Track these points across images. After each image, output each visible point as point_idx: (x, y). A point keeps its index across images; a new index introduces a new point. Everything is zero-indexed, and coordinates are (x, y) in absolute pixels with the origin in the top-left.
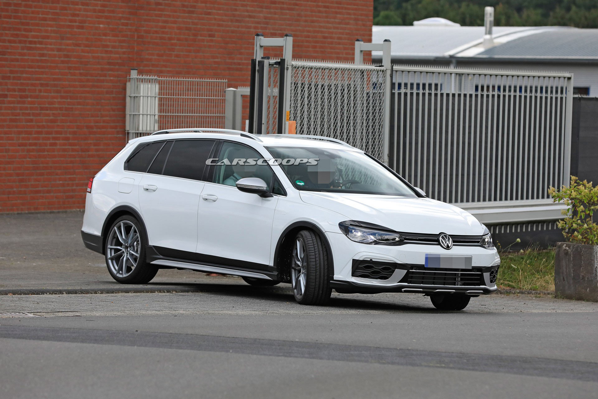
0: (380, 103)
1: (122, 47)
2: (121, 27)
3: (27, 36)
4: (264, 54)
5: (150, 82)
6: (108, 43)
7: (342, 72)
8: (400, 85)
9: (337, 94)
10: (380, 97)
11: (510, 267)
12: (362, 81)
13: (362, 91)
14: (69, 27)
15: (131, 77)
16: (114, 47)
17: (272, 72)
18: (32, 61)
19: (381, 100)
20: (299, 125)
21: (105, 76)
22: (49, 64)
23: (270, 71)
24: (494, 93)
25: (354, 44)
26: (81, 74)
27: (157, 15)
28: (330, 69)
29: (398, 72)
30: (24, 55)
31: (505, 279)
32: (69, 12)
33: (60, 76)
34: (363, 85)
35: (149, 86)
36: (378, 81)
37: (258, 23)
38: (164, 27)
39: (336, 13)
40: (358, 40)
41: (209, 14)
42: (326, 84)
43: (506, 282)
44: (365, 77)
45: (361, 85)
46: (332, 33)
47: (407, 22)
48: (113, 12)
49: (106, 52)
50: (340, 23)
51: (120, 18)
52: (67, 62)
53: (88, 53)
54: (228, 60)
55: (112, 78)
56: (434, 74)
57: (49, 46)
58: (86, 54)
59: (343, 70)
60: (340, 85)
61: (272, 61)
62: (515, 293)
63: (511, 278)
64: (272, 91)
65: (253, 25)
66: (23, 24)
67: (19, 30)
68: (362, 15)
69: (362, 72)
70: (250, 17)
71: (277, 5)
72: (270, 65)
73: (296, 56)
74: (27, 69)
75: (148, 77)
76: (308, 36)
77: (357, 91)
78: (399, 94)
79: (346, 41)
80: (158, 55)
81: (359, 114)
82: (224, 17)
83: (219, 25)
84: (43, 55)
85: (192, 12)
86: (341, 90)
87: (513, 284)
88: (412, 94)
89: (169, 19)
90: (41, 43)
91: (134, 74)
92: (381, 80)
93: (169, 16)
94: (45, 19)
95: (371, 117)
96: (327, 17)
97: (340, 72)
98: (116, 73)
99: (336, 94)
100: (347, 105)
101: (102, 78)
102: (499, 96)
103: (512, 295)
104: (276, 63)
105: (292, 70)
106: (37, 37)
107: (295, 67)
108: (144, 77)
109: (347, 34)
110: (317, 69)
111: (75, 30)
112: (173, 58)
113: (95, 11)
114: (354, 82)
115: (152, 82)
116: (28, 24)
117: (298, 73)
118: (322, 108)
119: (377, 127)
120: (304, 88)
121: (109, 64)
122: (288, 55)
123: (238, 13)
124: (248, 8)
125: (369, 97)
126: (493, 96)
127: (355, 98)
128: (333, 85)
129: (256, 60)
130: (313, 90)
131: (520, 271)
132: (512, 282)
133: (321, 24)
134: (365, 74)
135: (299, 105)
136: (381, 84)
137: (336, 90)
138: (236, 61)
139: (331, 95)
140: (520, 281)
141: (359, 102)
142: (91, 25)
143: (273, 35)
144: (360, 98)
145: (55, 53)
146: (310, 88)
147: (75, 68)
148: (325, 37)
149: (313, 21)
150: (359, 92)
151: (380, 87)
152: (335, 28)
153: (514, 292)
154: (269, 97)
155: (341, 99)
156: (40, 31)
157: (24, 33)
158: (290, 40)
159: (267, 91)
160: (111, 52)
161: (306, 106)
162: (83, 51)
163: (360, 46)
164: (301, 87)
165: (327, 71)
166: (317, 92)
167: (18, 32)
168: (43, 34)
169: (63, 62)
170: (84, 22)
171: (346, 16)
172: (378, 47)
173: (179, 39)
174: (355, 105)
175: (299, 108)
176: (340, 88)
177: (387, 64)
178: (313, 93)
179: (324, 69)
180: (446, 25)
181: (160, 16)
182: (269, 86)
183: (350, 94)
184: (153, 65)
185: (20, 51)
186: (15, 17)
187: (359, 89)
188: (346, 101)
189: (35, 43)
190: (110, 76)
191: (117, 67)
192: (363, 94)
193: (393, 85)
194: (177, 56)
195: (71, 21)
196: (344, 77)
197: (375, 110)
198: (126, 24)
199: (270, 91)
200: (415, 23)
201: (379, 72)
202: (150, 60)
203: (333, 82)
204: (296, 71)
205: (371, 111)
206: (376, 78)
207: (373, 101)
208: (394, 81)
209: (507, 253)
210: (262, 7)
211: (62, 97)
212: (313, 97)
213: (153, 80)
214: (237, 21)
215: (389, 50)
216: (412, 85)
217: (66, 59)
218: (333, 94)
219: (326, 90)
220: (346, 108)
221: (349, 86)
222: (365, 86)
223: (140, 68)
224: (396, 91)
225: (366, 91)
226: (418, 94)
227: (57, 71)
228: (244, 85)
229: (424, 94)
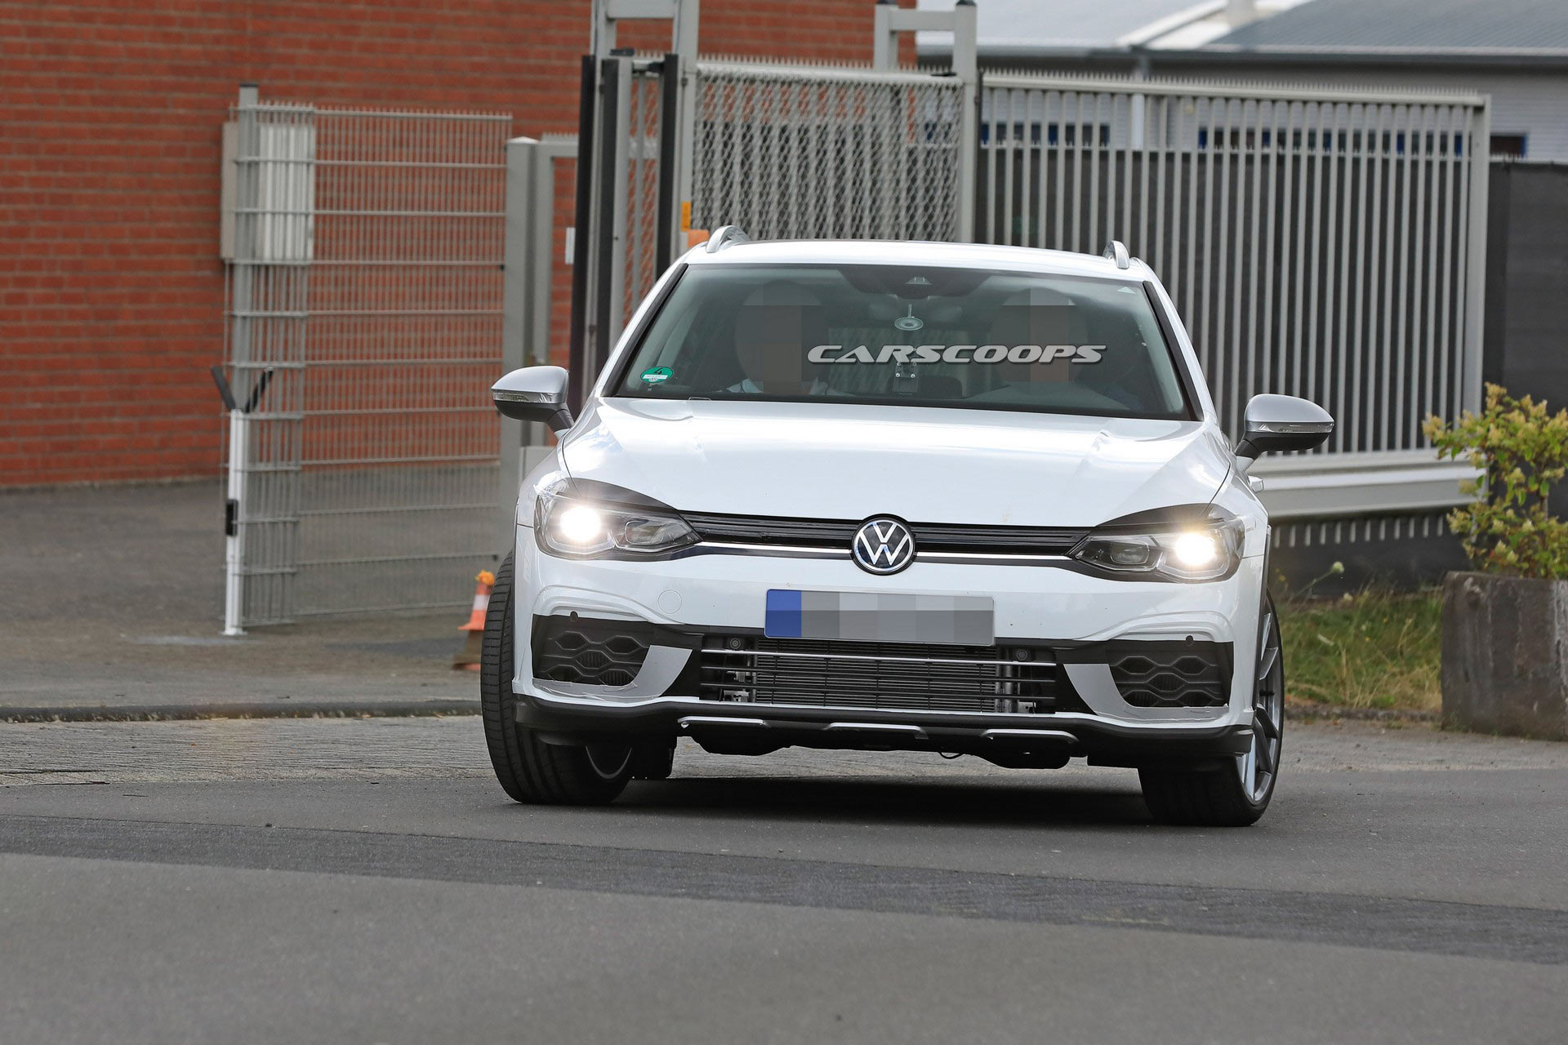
0: (946, 179)
1: (211, 23)
4: (619, 41)
5: (293, 121)
6: (173, 13)
7: (838, 93)
8: (1001, 128)
9: (825, 153)
10: (945, 161)
11: (1313, 644)
12: (896, 118)
13: (896, 145)
15: (241, 107)
16: (187, 22)
17: (641, 92)
19: (949, 170)
21: (162, 103)
23: (634, 90)
24: (1266, 151)
25: (871, 14)
26: (95, 101)
28: (806, 85)
29: (996, 93)
31: (1299, 676)
33: (36, 107)
34: (898, 128)
35: (292, 132)
36: (940, 117)
40: (883, 2)
43: (1303, 686)
44: (904, 104)
45: (891, 128)
49: (167, 37)
52: (56, 66)
53: (115, 38)
54: (509, 60)
55: (181, 111)
56: (1099, 97)
58: (109, 44)
59: (842, 86)
60: (832, 129)
61: (642, 61)
62: (1327, 717)
63: (1317, 673)
64: (641, 147)
69: (896, 91)
72: (634, 71)
77: (881, 145)
78: (1001, 154)
79: (843, 5)
80: (313, 45)
86: (836, 142)
87: (1323, 691)
88: (1035, 153)
91: (248, 99)
92: (947, 116)
97: (832, 92)
98: (194, 96)
99: (822, 152)
100: (854, 183)
101: (154, 111)
102: (1281, 160)
103: (1320, 723)
104: (653, 67)
105: (699, 86)
107: (707, 79)
108: (276, 107)
110: (768, 83)
112: (354, 54)
114: (874, 118)
115: (300, 121)
117: (713, 96)
118: (783, 195)
120: (730, 136)
121: (176, 70)
122: (685, 43)
125: (915, 162)
126: (1265, 159)
127: (874, 164)
128: (813, 129)
129: (594, 57)
130: (757, 141)
131: (1344, 653)
132: (1320, 685)
134: (904, 96)
135: (718, 185)
136: (950, 126)
137: (823, 143)
138: (532, 61)
139: (806, 157)
140: (1343, 683)
141: (886, 175)
144: (891, 166)
145: (23, 40)
146: (747, 137)
147: (79, 84)
150: (886, 149)
151: (946, 134)
153: (1325, 714)
154: (632, 164)
155: (837, 168)
159: (628, 145)
160: (179, 38)
161: (737, 188)
162: (101, 35)
163: (887, 18)
164: (723, 134)
165: (796, 89)
166: (768, 149)
169: (44, 66)
172: (938, 22)
174: (874, 183)
175: (717, 195)
176: (832, 137)
178: (756, 150)
179: (787, 83)
182: (633, 132)
183: (861, 153)
184: (299, 75)
187: (885, 139)
188: (849, 175)
190: (177, 104)
191: (197, 79)
192: (897, 154)
193: (982, 131)
194: (367, 48)
196: (843, 107)
197: (932, 199)
199: (634, 145)
201: (943, 92)
202: (290, 59)
203: (814, 121)
204: (710, 88)
205: (920, 201)
206: (934, 109)
207: (928, 172)
208: (985, 118)
209: (1304, 604)
211: (42, 166)
212: (757, 162)
213: (304, 117)
215: (971, 29)
216: (1036, 128)
217: (53, 58)
218: (812, 155)
219: (794, 143)
220: (849, 193)
221: (858, 130)
222: (904, 130)
223: (265, 82)
224: (992, 146)
225: (906, 144)
226: (1052, 154)
227: (28, 90)
228: (554, 131)
229: (1069, 154)
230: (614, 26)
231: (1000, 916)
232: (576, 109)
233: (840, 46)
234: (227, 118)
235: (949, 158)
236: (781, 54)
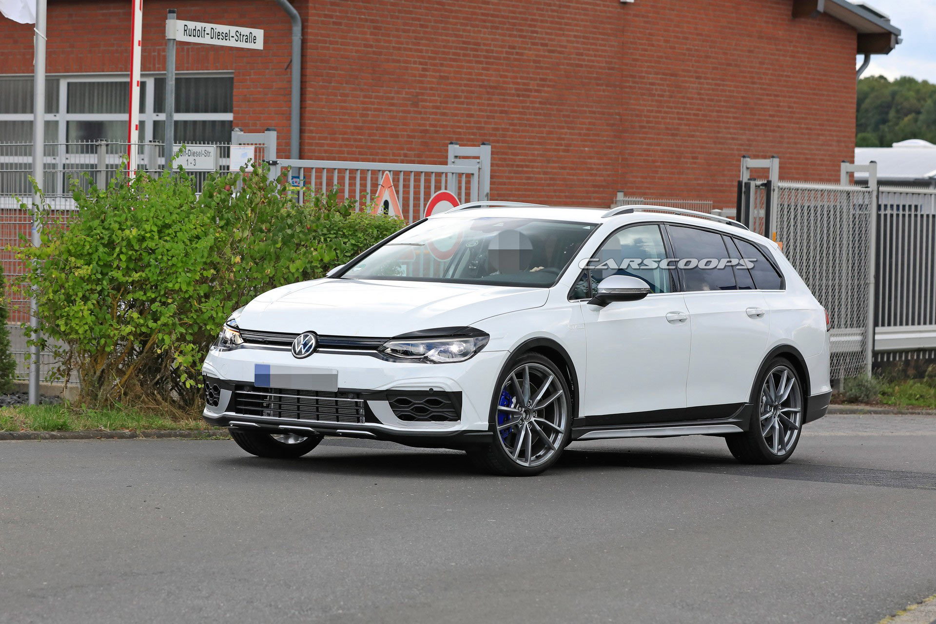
0: (866, 224)
1: (607, 170)
2: (605, 150)
3: (514, 160)
4: (751, 176)
5: (636, 204)
6: (593, 166)
7: (828, 194)
8: (886, 206)
12: (848, 203)
13: (849, 212)
14: (555, 150)
15: (618, 199)
16: (599, 170)
17: (758, 193)
18: (519, 184)
19: (867, 221)
20: (785, 246)
21: (590, 198)
22: (535, 187)
23: (756, 193)
25: (840, 166)
26: (566, 197)
27: (641, 138)
28: (816, 191)
29: (884, 194)
30: (512, 178)
32: (555, 136)
33: (546, 199)
34: (849, 206)
36: (864, 202)
37: (742, 145)
38: (648, 150)
39: (819, 135)
40: (843, 162)
41: (693, 136)
42: (812, 206)
44: (851, 198)
45: (847, 206)
46: (815, 154)
47: (885, 143)
48: (598, 135)
49: (591, 175)
50: (822, 145)
51: (605, 142)
52: (553, 185)
53: (573, 175)
54: (711, 182)
55: (596, 201)
57: (535, 170)
58: (571, 177)
59: (829, 191)
60: (826, 207)
61: (759, 182)
64: (758, 213)
65: (736, 147)
66: (510, 148)
67: (506, 154)
68: (844, 137)
69: (848, 193)
70: (733, 139)
71: (760, 128)
72: (756, 186)
73: (781, 178)
74: (514, 192)
75: (634, 199)
76: (791, 158)
77: (843, 212)
78: (885, 215)
79: (828, 163)
80: (642, 177)
81: (845, 236)
82: (708, 140)
83: (702, 148)
84: (529, 178)
85: (676, 135)
86: (827, 211)
88: (898, 215)
89: (653, 142)
90: (527, 166)
91: (620, 196)
92: (866, 202)
93: (653, 139)
94: (531, 143)
95: (857, 238)
96: (809, 139)
97: (826, 194)
98: (601, 195)
99: (822, 215)
100: (834, 226)
101: (586, 200)
104: (762, 185)
105: (779, 191)
106: (524, 160)
107: (782, 189)
108: (630, 199)
109: (829, 155)
110: (803, 190)
111: (561, 153)
112: (657, 180)
113: (580, 134)
114: (840, 203)
115: (638, 204)
116: (515, 148)
117: (784, 195)
118: (808, 230)
119: (863, 248)
120: (790, 209)
121: (594, 186)
122: (774, 176)
123: (720, 135)
124: (732, 131)
125: (855, 218)
127: (841, 219)
128: (819, 206)
129: (742, 181)
130: (799, 211)
133: (804, 146)
134: (851, 195)
135: (785, 226)
136: (867, 205)
137: (823, 211)
138: (719, 183)
139: (817, 216)
141: (845, 223)
142: (577, 149)
143: (756, 157)
144: (846, 219)
145: (542, 176)
146: (796, 209)
147: (561, 191)
148: (807, 159)
149: (795, 143)
150: (845, 213)
151: (866, 208)
152: (817, 150)
154: (755, 218)
155: (828, 220)
156: (526, 155)
157: (511, 157)
158: (776, 161)
159: (754, 212)
160: (596, 175)
161: (792, 227)
163: (845, 167)
164: (788, 208)
165: (813, 192)
166: (803, 213)
167: (506, 156)
168: (530, 158)
169: (549, 185)
170: (570, 145)
171: (828, 138)
172: (862, 168)
173: (662, 162)
174: (841, 225)
175: (785, 230)
176: (825, 210)
177: (873, 185)
178: (799, 214)
179: (810, 190)
180: (925, 147)
181: (644, 139)
182: (756, 207)
183: (836, 215)
184: (637, 188)
185: (507, 174)
186: (503, 142)
187: (845, 210)
188: (832, 223)
189: (522, 166)
190: (595, 198)
191: (601, 189)
192: (849, 215)
193: (879, 207)
194: (661, 178)
195: (557, 145)
196: (830, 199)
197: (861, 231)
198: (611, 147)
199: (756, 212)
200: (894, 144)
201: (865, 193)
202: (634, 182)
203: (819, 204)
204: (783, 192)
205: (857, 232)
206: (862, 200)
207: (860, 222)
208: (880, 203)
210: (744, 129)
212: (799, 218)
213: (640, 202)
214: (720, 143)
215: (875, 171)
216: (898, 206)
217: (552, 182)
218: (819, 216)
219: (812, 211)
220: (832, 229)
221: (835, 207)
222: (851, 207)
223: (625, 190)
224: (882, 212)
225: (852, 212)
226: (904, 215)
227: (543, 193)
228: (727, 207)
229: (910, 216)
230: (749, 170)
231: (888, 486)
232: (735, 199)
233: (827, 177)
234: (613, 203)
235: (867, 217)
236: (806, 180)
